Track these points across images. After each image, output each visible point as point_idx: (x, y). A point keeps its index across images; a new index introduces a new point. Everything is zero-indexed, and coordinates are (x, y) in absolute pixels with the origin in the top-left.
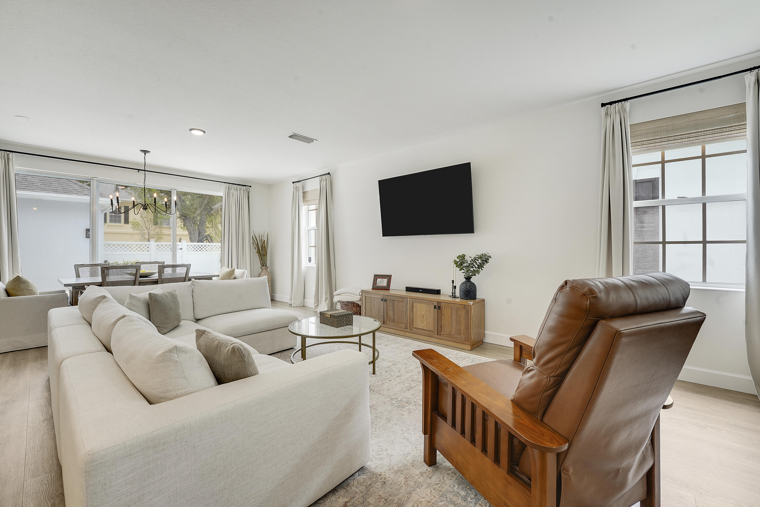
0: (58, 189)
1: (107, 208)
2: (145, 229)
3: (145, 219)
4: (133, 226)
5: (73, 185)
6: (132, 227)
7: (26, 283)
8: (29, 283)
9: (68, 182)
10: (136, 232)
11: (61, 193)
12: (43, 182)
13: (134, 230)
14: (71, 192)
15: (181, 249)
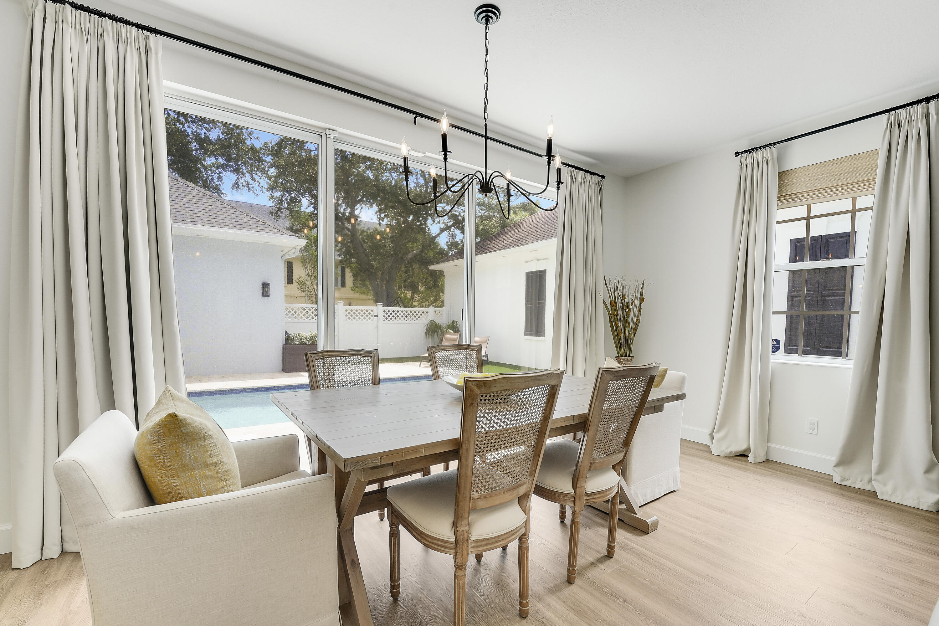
0: (225, 221)
1: (287, 253)
2: (312, 290)
3: (312, 278)
4: (298, 286)
5: (244, 216)
6: (297, 288)
7: (200, 438)
8: (211, 437)
9: (237, 213)
10: (303, 294)
11: (230, 227)
12: (207, 211)
13: (301, 291)
14: (242, 226)
15: (376, 316)
